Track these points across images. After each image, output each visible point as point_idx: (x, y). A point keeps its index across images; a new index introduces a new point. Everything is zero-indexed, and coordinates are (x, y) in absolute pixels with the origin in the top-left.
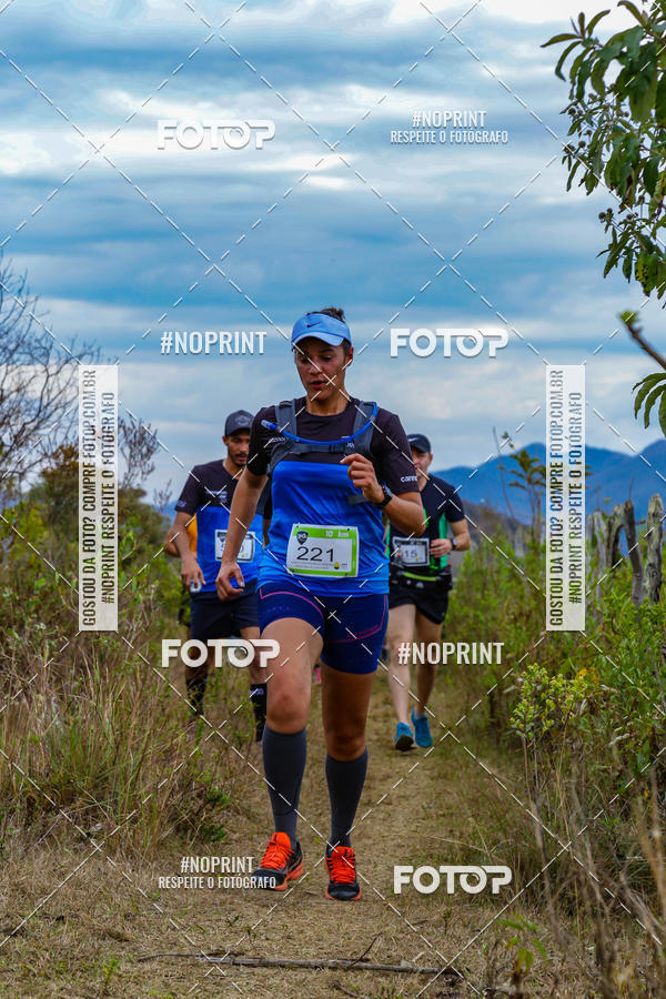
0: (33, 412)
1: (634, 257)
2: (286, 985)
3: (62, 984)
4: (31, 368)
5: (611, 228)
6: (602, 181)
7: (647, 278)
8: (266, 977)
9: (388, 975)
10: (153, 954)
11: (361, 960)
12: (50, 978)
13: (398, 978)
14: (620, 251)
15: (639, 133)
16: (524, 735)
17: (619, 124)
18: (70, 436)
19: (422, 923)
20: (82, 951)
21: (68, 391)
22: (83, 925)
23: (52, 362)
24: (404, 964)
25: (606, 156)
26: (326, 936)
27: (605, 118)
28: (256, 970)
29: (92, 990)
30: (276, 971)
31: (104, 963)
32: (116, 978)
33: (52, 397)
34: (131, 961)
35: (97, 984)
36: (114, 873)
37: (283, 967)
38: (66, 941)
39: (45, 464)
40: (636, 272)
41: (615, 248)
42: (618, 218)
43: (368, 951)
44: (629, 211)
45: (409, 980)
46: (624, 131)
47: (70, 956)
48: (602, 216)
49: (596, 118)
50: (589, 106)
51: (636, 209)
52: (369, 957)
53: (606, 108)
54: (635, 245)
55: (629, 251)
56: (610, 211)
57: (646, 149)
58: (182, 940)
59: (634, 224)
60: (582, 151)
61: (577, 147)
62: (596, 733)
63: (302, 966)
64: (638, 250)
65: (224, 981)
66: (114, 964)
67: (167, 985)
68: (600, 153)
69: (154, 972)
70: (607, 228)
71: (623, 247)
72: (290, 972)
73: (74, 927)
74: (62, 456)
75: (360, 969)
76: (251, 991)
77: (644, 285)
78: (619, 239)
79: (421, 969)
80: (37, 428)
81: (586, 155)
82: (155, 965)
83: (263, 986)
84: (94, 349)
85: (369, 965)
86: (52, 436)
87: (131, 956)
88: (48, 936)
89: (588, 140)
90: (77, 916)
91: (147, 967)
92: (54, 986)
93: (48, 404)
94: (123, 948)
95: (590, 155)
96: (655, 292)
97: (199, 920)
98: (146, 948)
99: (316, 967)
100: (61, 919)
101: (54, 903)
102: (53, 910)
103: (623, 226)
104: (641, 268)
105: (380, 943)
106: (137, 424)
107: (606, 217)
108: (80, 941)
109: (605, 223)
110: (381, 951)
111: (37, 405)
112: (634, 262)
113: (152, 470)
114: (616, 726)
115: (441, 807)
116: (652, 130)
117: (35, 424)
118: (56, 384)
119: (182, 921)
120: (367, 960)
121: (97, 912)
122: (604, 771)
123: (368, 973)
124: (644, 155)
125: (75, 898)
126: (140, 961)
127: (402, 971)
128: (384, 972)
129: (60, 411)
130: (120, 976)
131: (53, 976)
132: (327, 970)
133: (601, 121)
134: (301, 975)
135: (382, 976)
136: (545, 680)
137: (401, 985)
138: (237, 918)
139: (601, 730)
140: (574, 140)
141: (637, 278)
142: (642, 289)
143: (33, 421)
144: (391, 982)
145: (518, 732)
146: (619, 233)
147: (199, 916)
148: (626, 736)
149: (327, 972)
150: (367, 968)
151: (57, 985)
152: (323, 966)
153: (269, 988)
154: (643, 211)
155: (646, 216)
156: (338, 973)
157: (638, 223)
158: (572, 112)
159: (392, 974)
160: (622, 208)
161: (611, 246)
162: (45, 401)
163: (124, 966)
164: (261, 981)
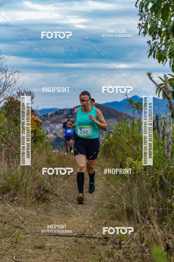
0: (2, 87)
1: (156, 53)
2: (63, 241)
3: (5, 240)
4: (2, 75)
5: (150, 45)
6: (148, 33)
7: (159, 59)
8: (58, 239)
9: (90, 239)
10: (29, 232)
11: (83, 234)
12: (2, 238)
13: (92, 239)
14: (152, 51)
15: (157, 21)
16: (127, 176)
17: (153, 18)
18: (12, 94)
19: (99, 225)
20: (11, 231)
21: (11, 82)
22: (11, 224)
23: (7, 74)
24: (94, 236)
25: (149, 27)
26: (74, 228)
27: (149, 16)
28: (56, 237)
29: (13, 242)
30: (61, 237)
31: (16, 235)
32: (19, 239)
33: (7, 83)
34: (23, 234)
35: (14, 240)
36: (20, 211)
37: (63, 236)
38: (6, 228)
39: (5, 101)
40: (156, 57)
41: (151, 50)
42: (152, 42)
43: (85, 232)
44: (155, 41)
45: (95, 240)
46: (154, 20)
47: (7, 233)
48: (148, 42)
49: (146, 17)
50: (145, 13)
51: (157, 40)
52: (85, 234)
53: (149, 14)
54: (156, 50)
55: (155, 51)
56: (150, 41)
57: (159, 25)
58: (37, 229)
59: (156, 44)
60: (143, 25)
61: (141, 24)
62: (146, 175)
63: (68, 236)
64: (157, 51)
65: (47, 240)
66: (19, 235)
67: (32, 241)
68: (147, 26)
69: (29, 237)
70: (149, 45)
71: (153, 50)
72: (64, 238)
73: (9, 225)
74: (9, 100)
75: (82, 237)
76: (54, 242)
77: (159, 60)
78: (152, 48)
79: (98, 237)
80: (3, 91)
81: (144, 26)
82: (29, 235)
83: (57, 241)
84: (18, 71)
85: (85, 236)
86: (7, 94)
87: (23, 233)
88: (2, 227)
89: (144, 22)
90: (10, 222)
91: (27, 236)
92: (3, 240)
93: (6, 85)
94: (21, 231)
95: (145, 26)
96: (161, 62)
97: (42, 223)
98: (27, 231)
99: (71, 236)
100: (5, 223)
101: (4, 218)
102: (3, 220)
103: (153, 45)
104: (158, 56)
105: (88, 230)
106: (29, 91)
107: (149, 42)
108: (10, 229)
109: (149, 44)
110: (88, 232)
111: (3, 85)
112: (156, 54)
113: (33, 103)
114: (151, 173)
115: (106, 193)
116: (161, 20)
117: (3, 90)
118: (8, 80)
119: (37, 224)
120: (84, 235)
121: (15, 221)
122: (148, 185)
123: (84, 238)
124: (159, 26)
125: (9, 217)
126: (26, 234)
127: (93, 237)
128: (89, 238)
129: (9, 87)
130: (20, 238)
131: (3, 238)
132: (74, 237)
133: (148, 17)
134: (67, 238)
135: (88, 239)
136: (133, 162)
137: (93, 241)
138: (51, 223)
139: (147, 174)
140: (141, 22)
141: (157, 58)
142: (158, 61)
143: (2, 89)
144: (90, 240)
145: (125, 175)
146: (152, 46)
147: (41, 222)
148: (154, 176)
149: (74, 238)
150: (84, 237)
151: (4, 240)
152: (73, 236)
153: (59, 242)
154: (159, 41)
155: (159, 42)
156: (77, 238)
157: (157, 44)
158: (140, 15)
159: (91, 238)
160: (153, 40)
161: (150, 50)
162: (6, 84)
163: (21, 236)
164: (57, 240)
